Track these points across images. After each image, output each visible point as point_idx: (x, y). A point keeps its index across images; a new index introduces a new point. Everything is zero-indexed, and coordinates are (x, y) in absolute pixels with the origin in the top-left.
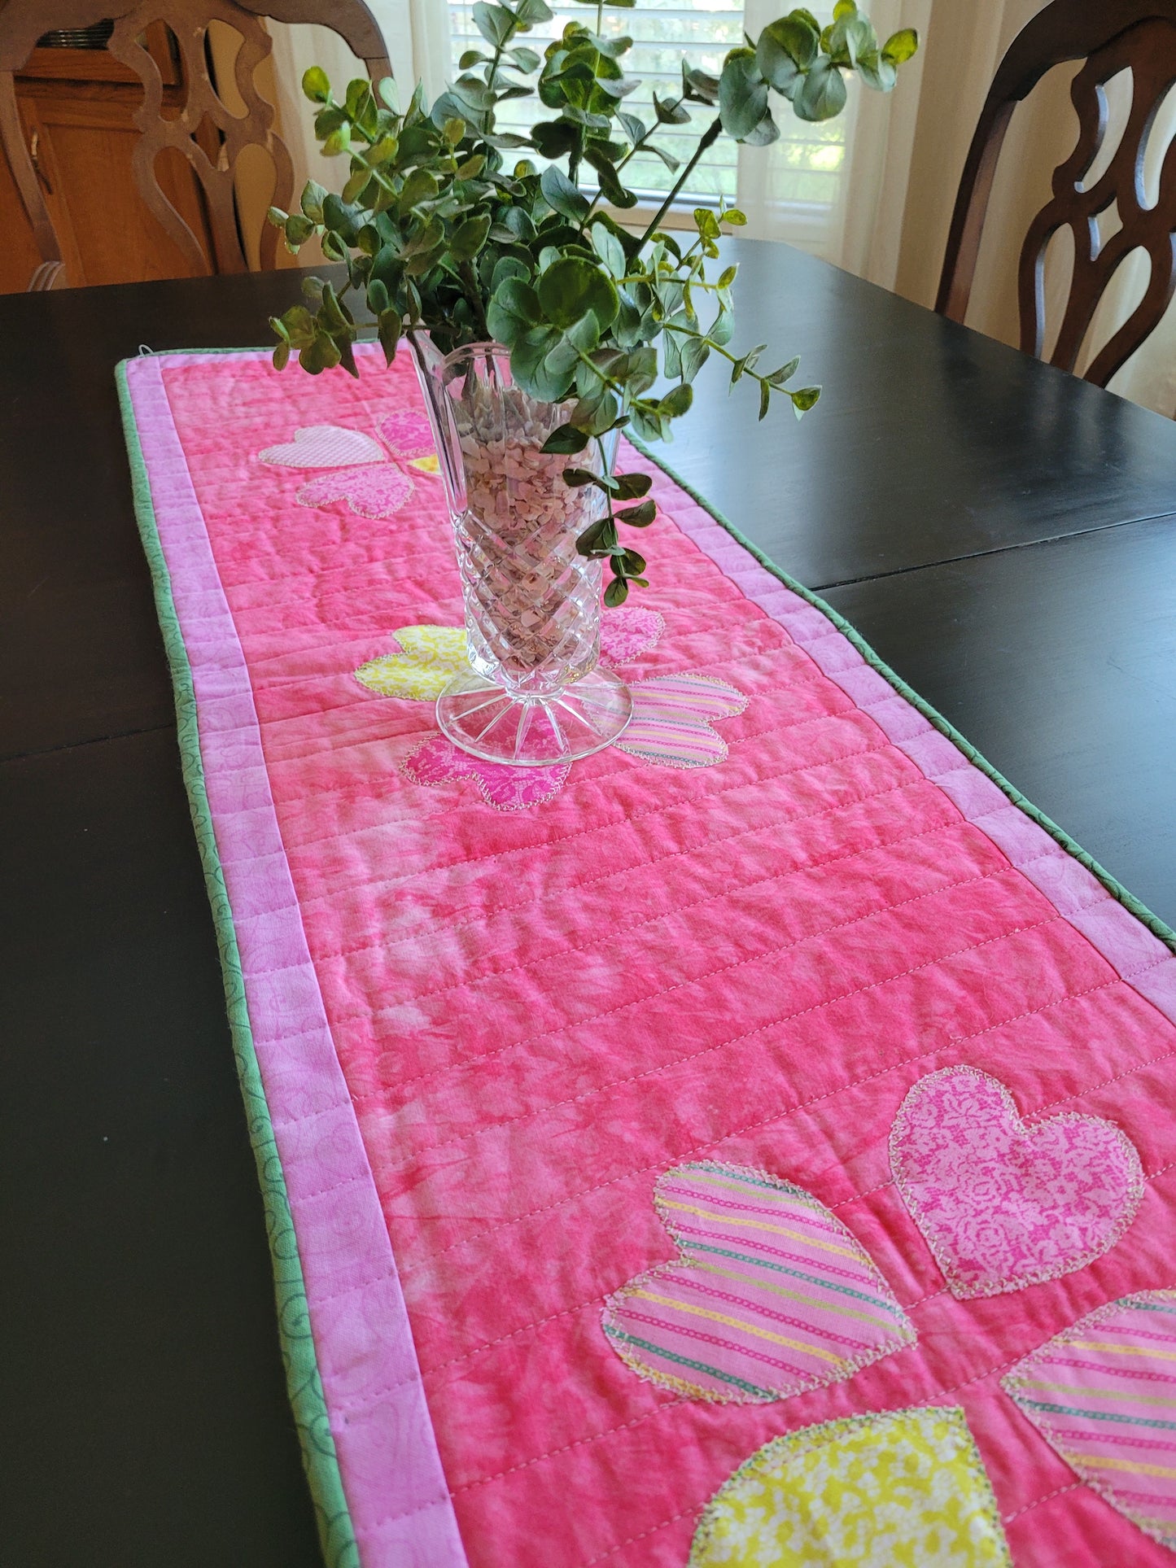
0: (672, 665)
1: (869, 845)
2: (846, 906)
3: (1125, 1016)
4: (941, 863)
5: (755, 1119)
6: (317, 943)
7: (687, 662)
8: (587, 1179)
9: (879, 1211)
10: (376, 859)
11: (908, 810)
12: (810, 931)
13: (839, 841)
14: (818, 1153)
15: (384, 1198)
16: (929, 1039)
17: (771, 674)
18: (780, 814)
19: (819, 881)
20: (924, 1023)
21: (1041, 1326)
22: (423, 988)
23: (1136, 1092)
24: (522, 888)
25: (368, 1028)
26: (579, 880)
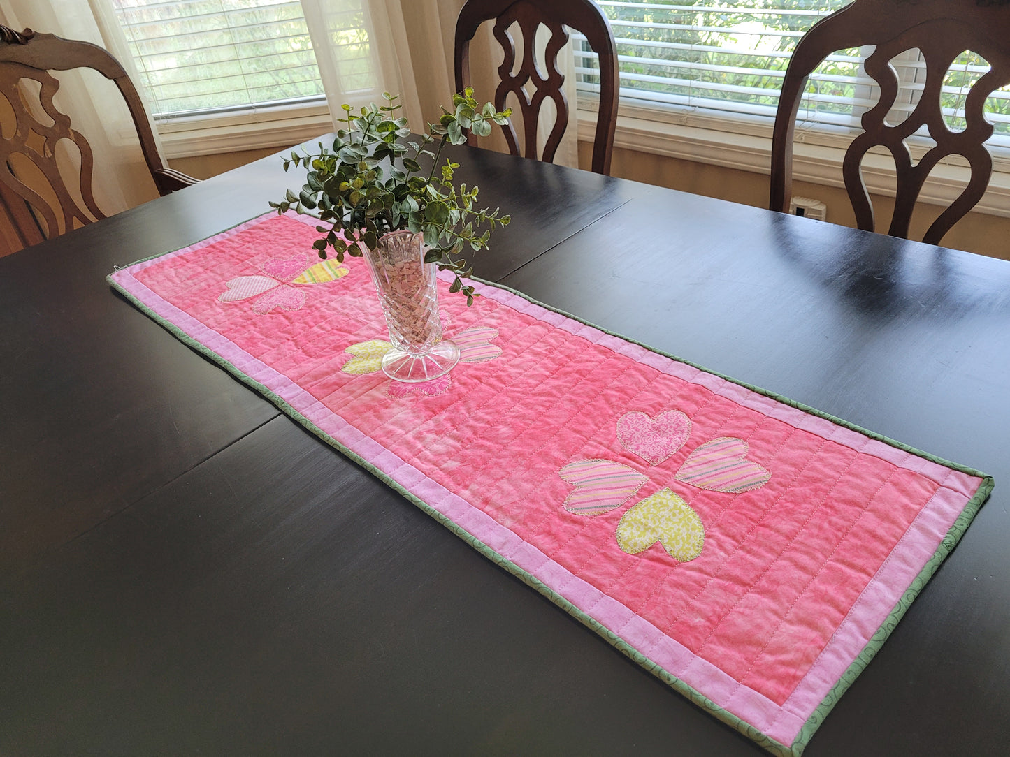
0: (462, 327)
1: (567, 362)
2: (570, 383)
3: (667, 382)
4: (593, 359)
5: (577, 448)
6: (403, 457)
7: (467, 324)
8: (538, 481)
9: (624, 456)
10: (402, 426)
11: (574, 347)
12: (563, 394)
13: (557, 364)
14: (600, 449)
15: (481, 509)
16: (616, 410)
17: (500, 318)
18: (532, 363)
19: (557, 378)
20: (612, 405)
21: (679, 463)
22: (450, 456)
23: (679, 400)
24: (461, 416)
25: (441, 473)
26: (479, 407)
